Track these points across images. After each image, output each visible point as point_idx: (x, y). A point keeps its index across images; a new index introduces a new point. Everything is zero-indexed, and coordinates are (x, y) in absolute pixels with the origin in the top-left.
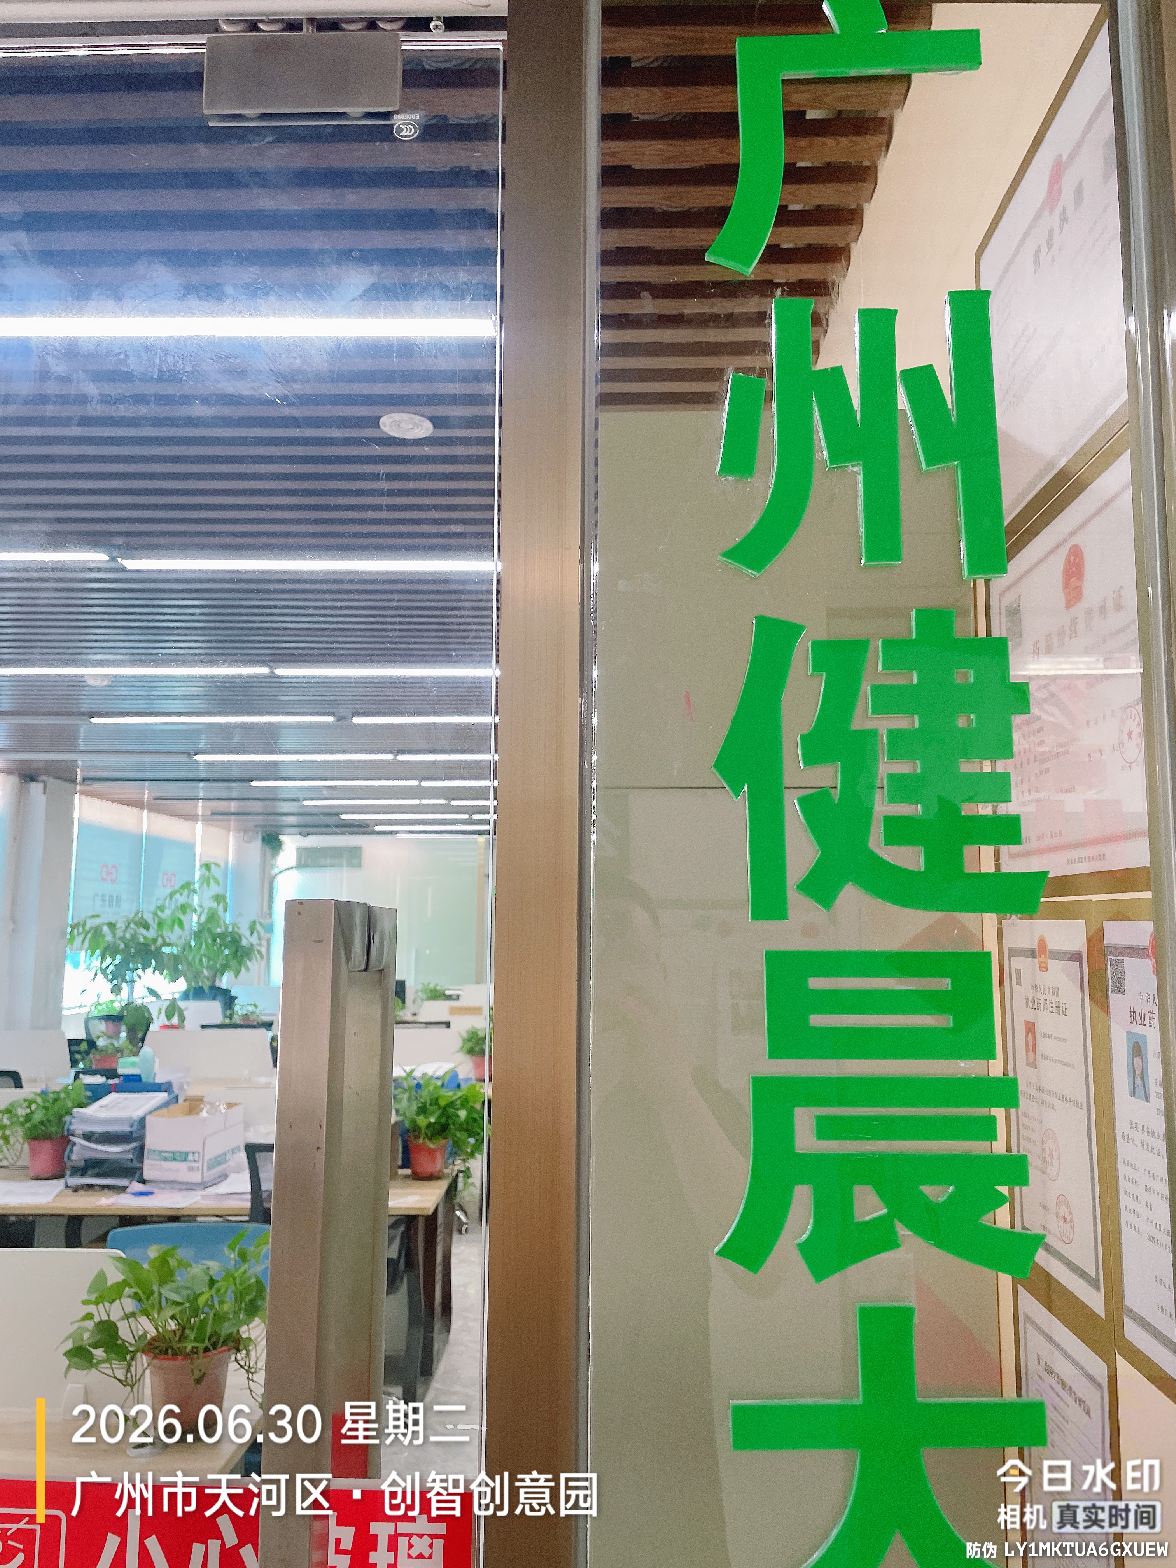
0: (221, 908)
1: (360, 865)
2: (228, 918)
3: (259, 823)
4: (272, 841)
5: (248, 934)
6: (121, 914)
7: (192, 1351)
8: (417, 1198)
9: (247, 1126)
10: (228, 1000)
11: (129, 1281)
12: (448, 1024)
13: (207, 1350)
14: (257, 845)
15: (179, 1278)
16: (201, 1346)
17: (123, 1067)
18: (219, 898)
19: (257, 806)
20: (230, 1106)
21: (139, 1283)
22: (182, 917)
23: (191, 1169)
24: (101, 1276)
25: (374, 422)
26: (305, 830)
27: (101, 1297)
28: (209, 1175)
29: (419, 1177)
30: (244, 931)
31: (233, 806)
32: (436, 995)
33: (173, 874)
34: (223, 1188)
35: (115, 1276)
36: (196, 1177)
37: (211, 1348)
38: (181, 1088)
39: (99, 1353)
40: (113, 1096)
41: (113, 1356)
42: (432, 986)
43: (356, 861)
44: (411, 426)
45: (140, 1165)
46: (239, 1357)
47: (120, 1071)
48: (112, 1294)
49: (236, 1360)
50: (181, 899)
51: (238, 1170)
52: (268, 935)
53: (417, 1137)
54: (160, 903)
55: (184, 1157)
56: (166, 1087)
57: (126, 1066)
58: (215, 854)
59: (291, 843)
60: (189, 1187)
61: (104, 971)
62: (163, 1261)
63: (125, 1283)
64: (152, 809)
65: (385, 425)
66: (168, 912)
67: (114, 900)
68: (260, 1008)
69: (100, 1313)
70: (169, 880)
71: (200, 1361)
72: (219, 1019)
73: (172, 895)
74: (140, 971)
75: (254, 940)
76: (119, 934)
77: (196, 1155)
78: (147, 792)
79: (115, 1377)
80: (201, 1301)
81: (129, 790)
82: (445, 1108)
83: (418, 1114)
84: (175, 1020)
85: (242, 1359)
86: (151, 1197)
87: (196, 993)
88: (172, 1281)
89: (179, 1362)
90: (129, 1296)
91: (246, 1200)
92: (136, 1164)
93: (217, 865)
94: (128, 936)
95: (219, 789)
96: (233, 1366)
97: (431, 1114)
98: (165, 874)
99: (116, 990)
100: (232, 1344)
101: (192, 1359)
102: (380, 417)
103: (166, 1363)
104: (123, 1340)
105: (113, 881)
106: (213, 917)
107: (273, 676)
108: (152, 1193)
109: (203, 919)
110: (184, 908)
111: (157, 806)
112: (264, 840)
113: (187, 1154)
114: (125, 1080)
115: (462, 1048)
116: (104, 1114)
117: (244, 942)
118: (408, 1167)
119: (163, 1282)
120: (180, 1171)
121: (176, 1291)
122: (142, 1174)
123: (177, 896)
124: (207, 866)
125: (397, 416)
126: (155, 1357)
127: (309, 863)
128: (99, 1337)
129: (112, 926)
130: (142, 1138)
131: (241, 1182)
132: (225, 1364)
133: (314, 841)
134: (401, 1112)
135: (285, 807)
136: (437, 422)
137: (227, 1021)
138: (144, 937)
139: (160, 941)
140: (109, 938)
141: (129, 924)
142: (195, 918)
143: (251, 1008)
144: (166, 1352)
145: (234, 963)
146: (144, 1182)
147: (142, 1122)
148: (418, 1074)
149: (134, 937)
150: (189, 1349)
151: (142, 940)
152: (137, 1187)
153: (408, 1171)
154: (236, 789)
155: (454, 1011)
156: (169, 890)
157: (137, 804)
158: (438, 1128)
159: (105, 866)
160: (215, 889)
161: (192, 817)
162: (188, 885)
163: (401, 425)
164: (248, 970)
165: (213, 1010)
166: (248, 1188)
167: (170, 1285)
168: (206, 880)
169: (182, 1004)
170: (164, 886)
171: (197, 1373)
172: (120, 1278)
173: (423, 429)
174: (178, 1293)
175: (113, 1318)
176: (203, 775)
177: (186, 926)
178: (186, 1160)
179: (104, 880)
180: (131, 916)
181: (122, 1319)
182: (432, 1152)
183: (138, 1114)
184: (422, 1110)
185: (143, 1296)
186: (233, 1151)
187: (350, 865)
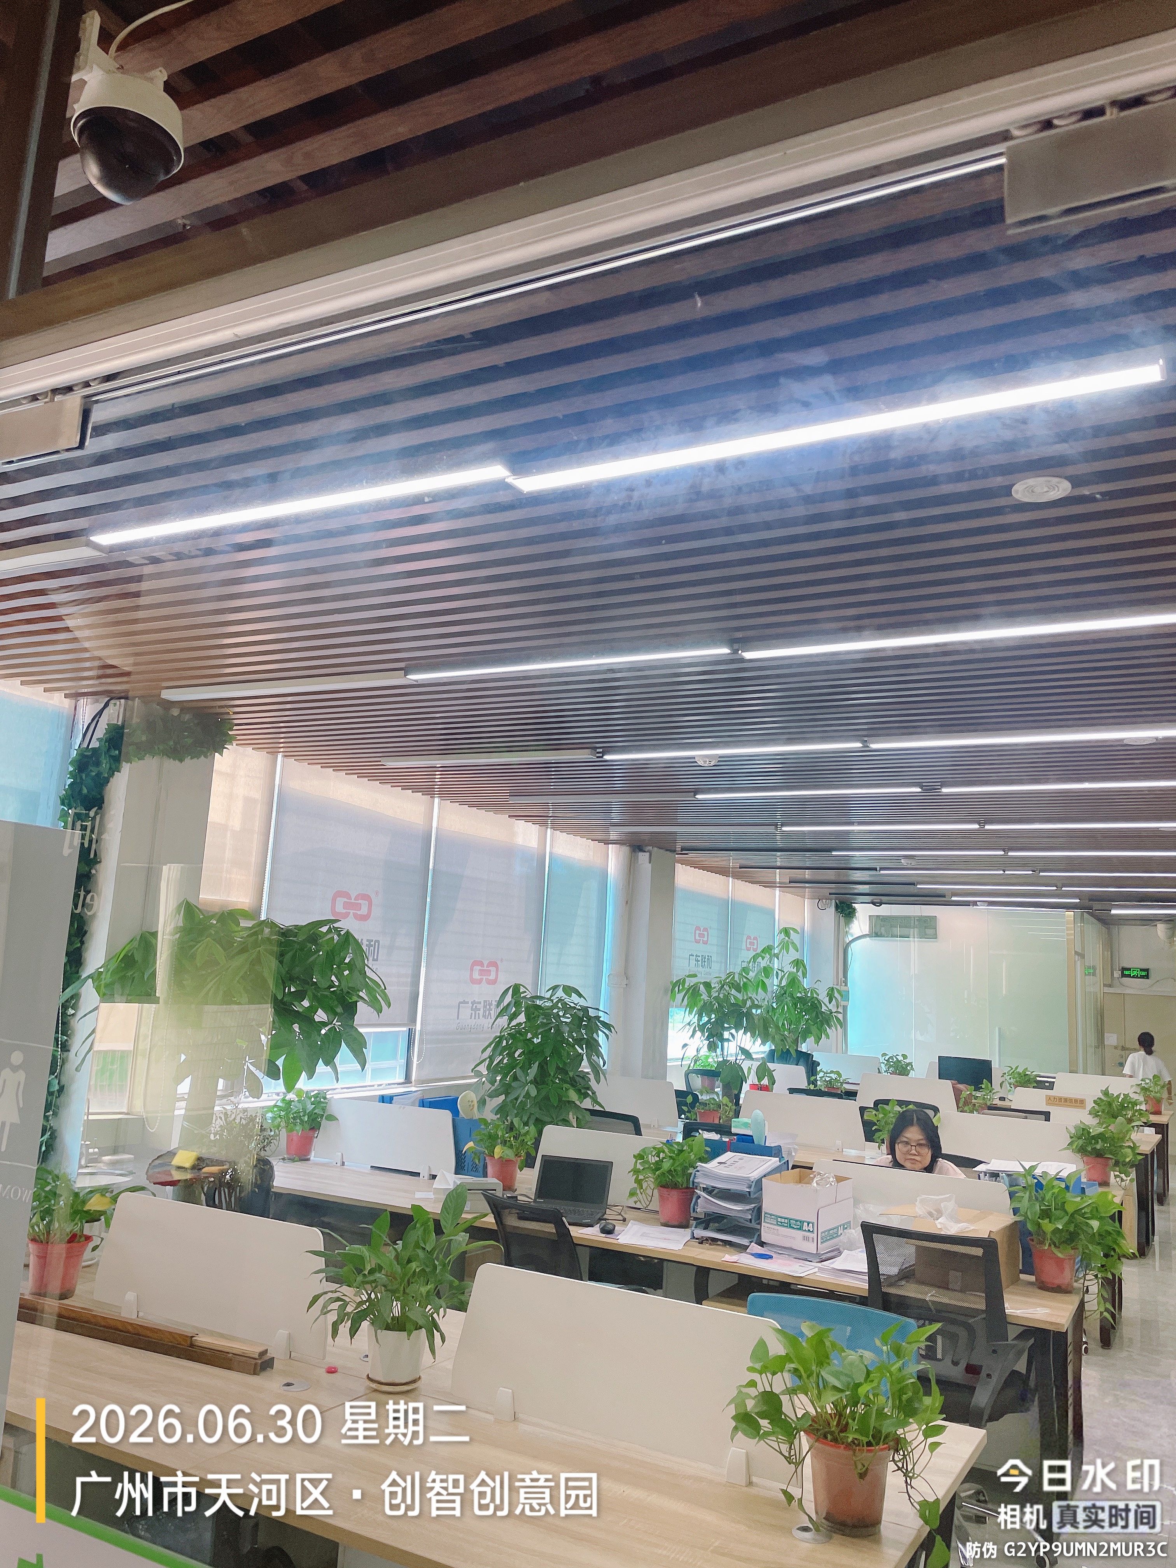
0: (800, 973)
1: (935, 937)
2: (806, 984)
3: (833, 891)
4: (846, 910)
5: (826, 1000)
6: (714, 973)
7: (853, 1442)
8: (1047, 1311)
9: (856, 1202)
10: (812, 1067)
11: (791, 1355)
12: (1047, 1116)
13: (869, 1444)
14: (830, 913)
15: (836, 1362)
16: (865, 1440)
17: (736, 1127)
18: (798, 963)
19: (831, 875)
20: (839, 1179)
21: (802, 1360)
22: (765, 980)
23: (806, 1239)
24: (761, 1346)
25: (1007, 491)
26: (877, 899)
27: (766, 1367)
28: (824, 1248)
29: (1044, 1286)
30: (823, 997)
31: (807, 874)
32: (1026, 1081)
33: (755, 938)
34: (838, 1263)
35: (777, 1348)
36: (811, 1248)
37: (874, 1443)
38: (789, 1154)
39: (764, 1423)
40: (729, 1155)
41: (778, 1430)
42: (1020, 1070)
43: (929, 931)
44: (1046, 489)
45: (758, 1227)
46: (896, 1458)
47: (734, 1130)
48: (772, 1366)
49: (893, 1460)
50: (763, 963)
51: (851, 1247)
52: (843, 1003)
53: (1042, 1243)
54: (745, 965)
55: (799, 1225)
56: (775, 1151)
57: (738, 1127)
58: (791, 921)
59: (864, 911)
60: (805, 1257)
61: (702, 1028)
62: (819, 1341)
63: (787, 1358)
64: (736, 876)
65: (1017, 492)
66: (752, 975)
67: (706, 961)
68: (844, 1077)
69: (763, 1383)
70: (752, 944)
71: (864, 1455)
72: (804, 1085)
73: (755, 958)
74: (733, 1031)
75: (832, 1007)
76: (715, 994)
77: (811, 1225)
78: (733, 860)
79: (781, 1453)
80: (862, 1391)
81: (717, 859)
82: (1072, 1215)
83: (1042, 1217)
84: (765, 1082)
85: (900, 1460)
86: (770, 1260)
87: (784, 1055)
88: (829, 1364)
89: (841, 1451)
90: (789, 1371)
91: (862, 1280)
92: (753, 1225)
93: (794, 930)
94: (721, 996)
95: (796, 859)
96: (891, 1466)
97: (1059, 1219)
98: (749, 937)
99: (712, 1047)
100: (892, 1443)
101: (854, 1451)
102: (1014, 485)
103: (827, 1448)
104: (785, 1415)
105: (705, 943)
106: (793, 981)
107: (866, 749)
108: (771, 1257)
109: (784, 983)
110: (767, 971)
111: (743, 873)
112: (837, 907)
113: (802, 1222)
114: (738, 1140)
115: (1070, 1144)
116: (723, 1171)
117: (824, 1009)
118: (1031, 1273)
119: (820, 1364)
120: (796, 1239)
121: (836, 1375)
122: (760, 1236)
123: (760, 959)
124: (786, 931)
125: (1031, 482)
126: (817, 1440)
127: (883, 930)
128: (765, 1408)
129: (707, 985)
130: (759, 1200)
131: (858, 1260)
132: (883, 1463)
133: (885, 910)
134: (1022, 1211)
135: (857, 876)
136: (1076, 481)
137: (812, 1087)
138: (735, 998)
139: (749, 1003)
140: (705, 997)
141: (722, 986)
142: (776, 982)
143: (834, 1076)
144: (825, 1437)
145: (814, 1029)
146: (762, 1244)
147: (759, 1183)
148: (1038, 1172)
149: (727, 997)
150: (850, 1440)
151: (733, 1001)
152: (755, 1248)
153: (1032, 1278)
154: (810, 859)
155: (1050, 1100)
156: (752, 954)
157: (723, 871)
158: (1066, 1235)
159: (698, 928)
160: (793, 955)
161: (769, 884)
162: (769, 949)
163: (1035, 490)
164: (828, 1037)
165: (796, 1075)
166: (864, 1268)
167: (828, 1368)
168: (785, 946)
169: (771, 1066)
170: (748, 949)
171: (860, 1466)
172: (782, 1352)
173: (1061, 489)
174: (839, 1379)
175: (776, 1390)
176: (780, 845)
177: (769, 989)
178: (800, 1229)
179: (697, 942)
180: (723, 977)
181: (783, 1393)
182: (1059, 1262)
183: (755, 1175)
184: (1046, 1214)
185: (804, 1375)
186: (846, 1226)
187: (923, 936)
